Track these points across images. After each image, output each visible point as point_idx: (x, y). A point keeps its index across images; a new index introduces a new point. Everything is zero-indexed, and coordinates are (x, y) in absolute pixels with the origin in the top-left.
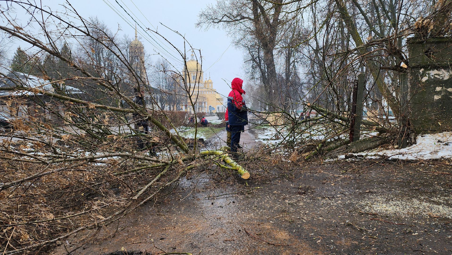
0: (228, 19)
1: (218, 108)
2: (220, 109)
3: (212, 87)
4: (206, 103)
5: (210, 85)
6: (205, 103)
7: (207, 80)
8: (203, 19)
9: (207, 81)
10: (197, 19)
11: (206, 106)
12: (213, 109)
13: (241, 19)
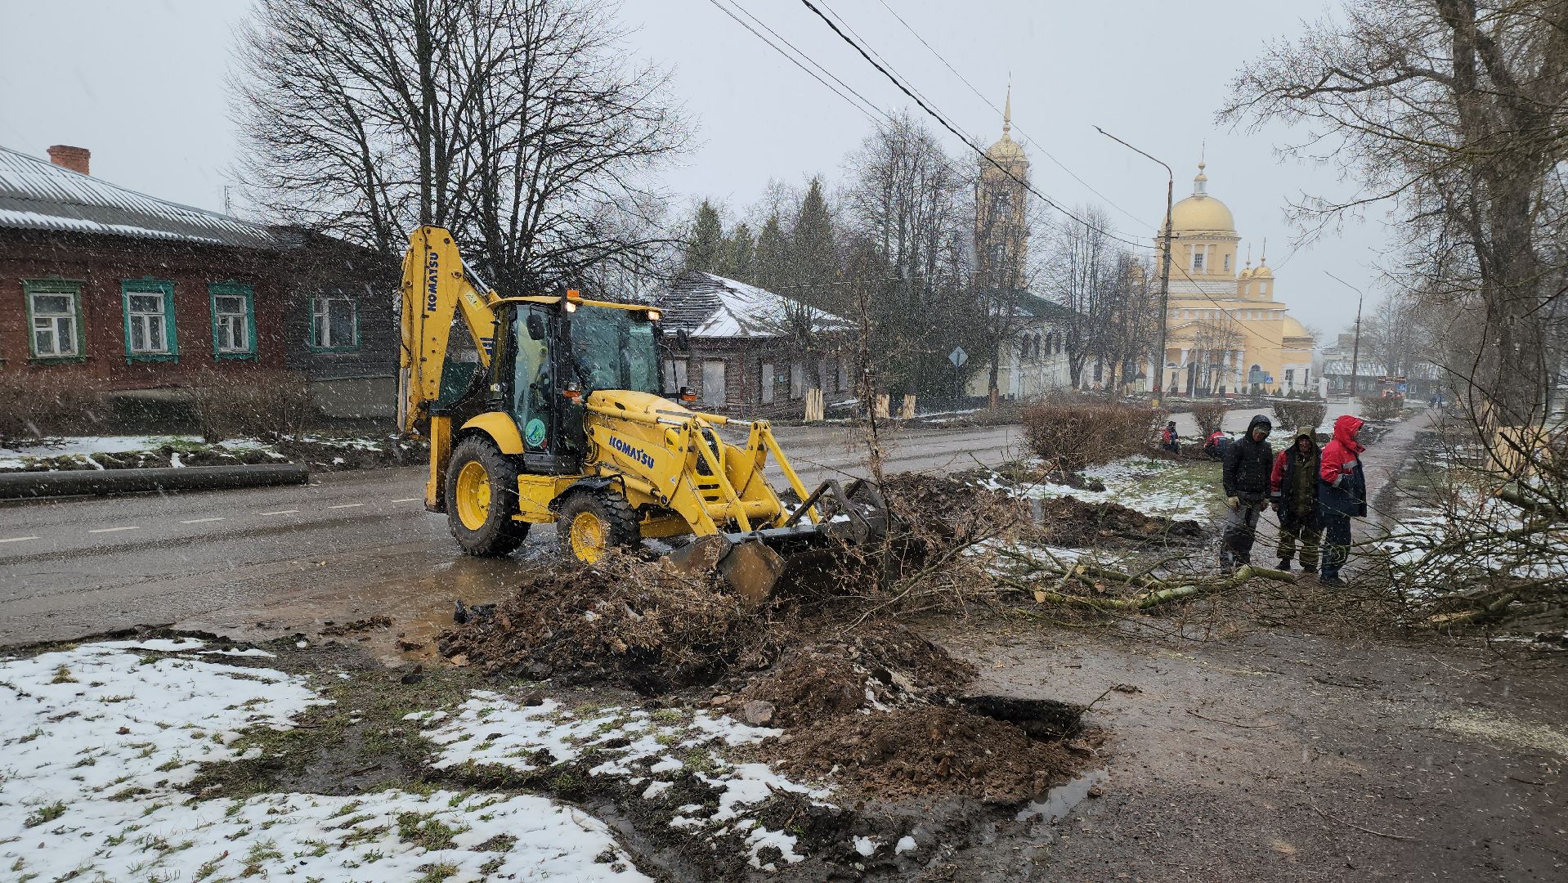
0: (1347, 83)
1: (1290, 374)
2: (1299, 378)
3: (1269, 292)
4: (1240, 357)
5: (1263, 287)
6: (1234, 356)
7: (1252, 267)
8: (1250, 92)
9: (1250, 273)
10: (1225, 96)
11: (1239, 365)
12: (1266, 378)
13: (1398, 79)
